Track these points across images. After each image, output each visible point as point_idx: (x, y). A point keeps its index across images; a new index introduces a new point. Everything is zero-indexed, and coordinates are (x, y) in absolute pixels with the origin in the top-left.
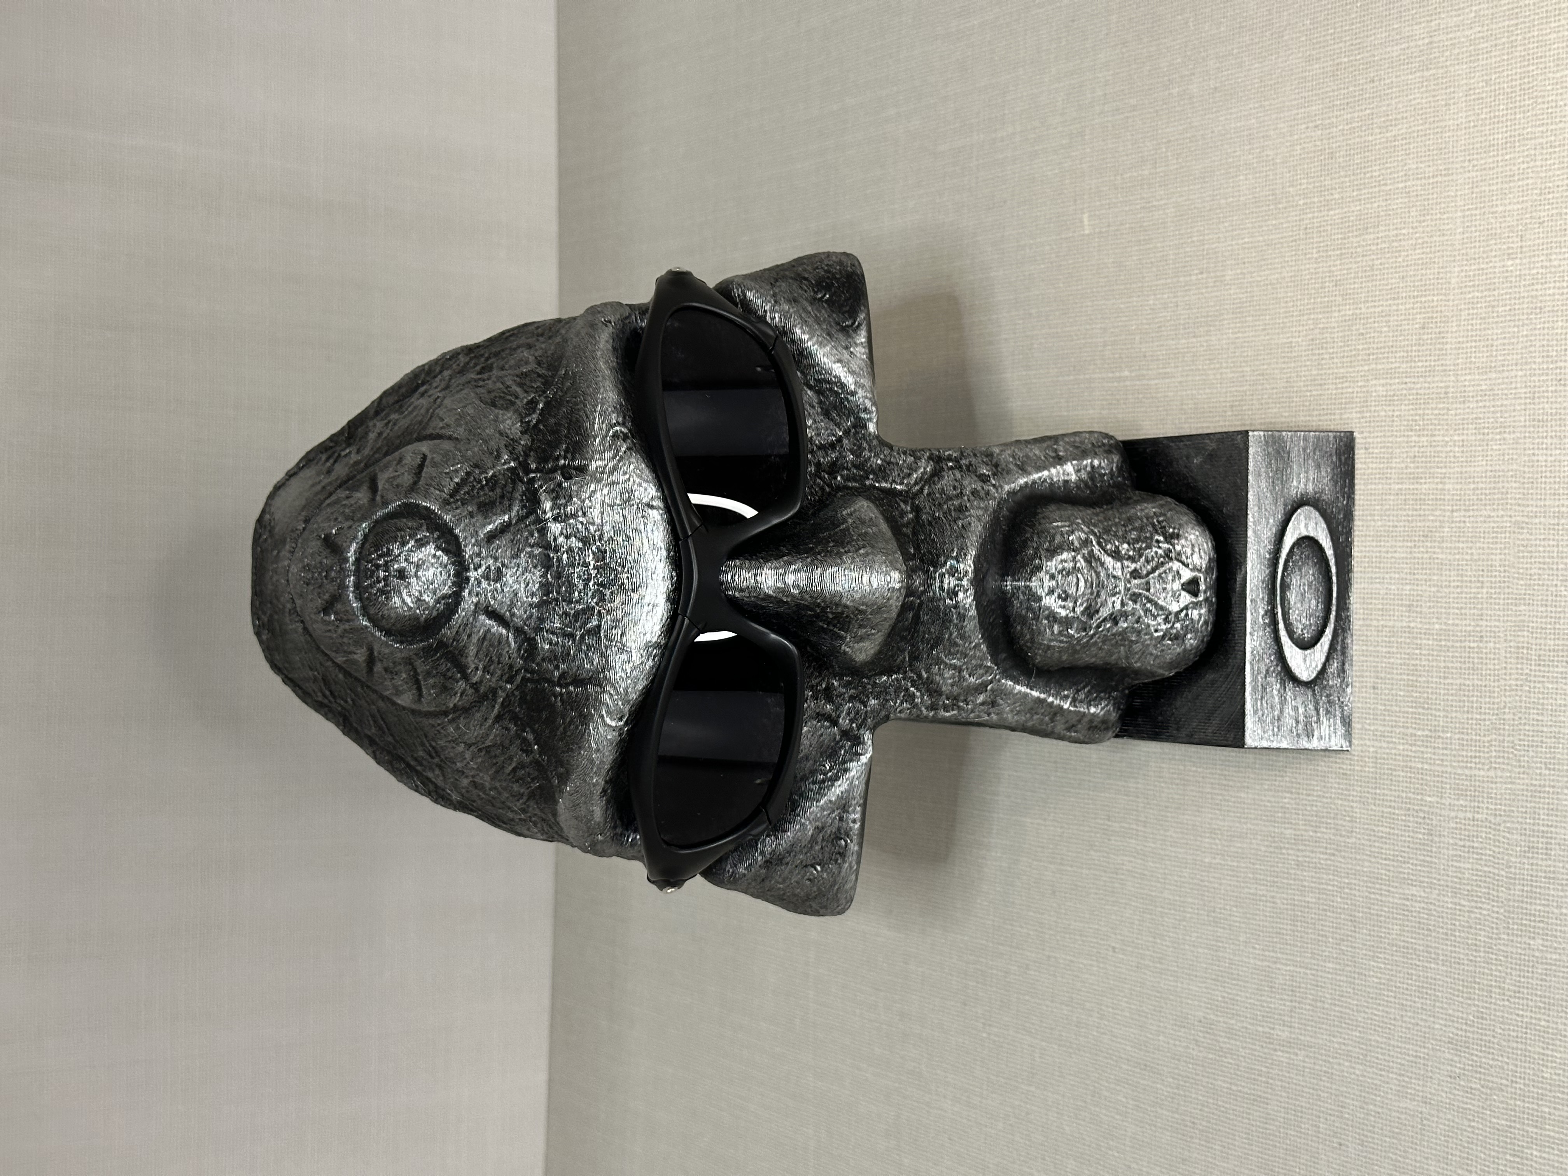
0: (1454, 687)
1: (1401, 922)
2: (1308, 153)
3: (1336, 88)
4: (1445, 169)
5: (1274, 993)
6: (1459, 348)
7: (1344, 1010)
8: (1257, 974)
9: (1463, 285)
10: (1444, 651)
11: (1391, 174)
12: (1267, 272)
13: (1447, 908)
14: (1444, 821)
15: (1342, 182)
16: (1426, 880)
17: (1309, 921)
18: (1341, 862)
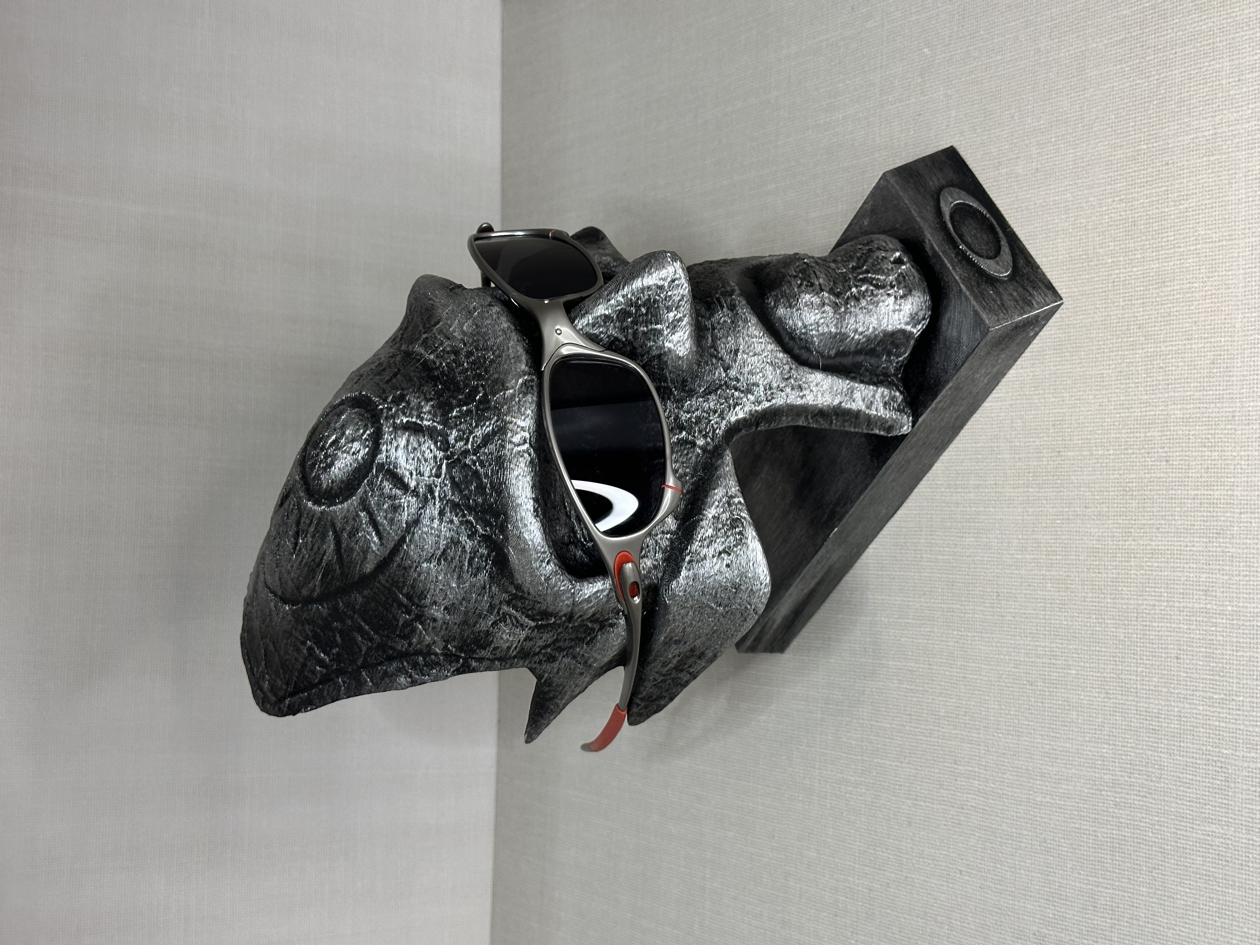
0: (1245, 659)
1: (1203, 854)
2: (1114, 221)
3: (1136, 169)
4: (1229, 235)
5: (1097, 911)
6: (1243, 380)
7: (1156, 927)
8: (1083, 896)
9: (1246, 329)
10: (1236, 629)
11: (1184, 238)
12: (1082, 317)
13: (1242, 843)
14: (1239, 770)
15: (1144, 245)
16: (1224, 819)
17: (1126, 852)
18: (1152, 803)
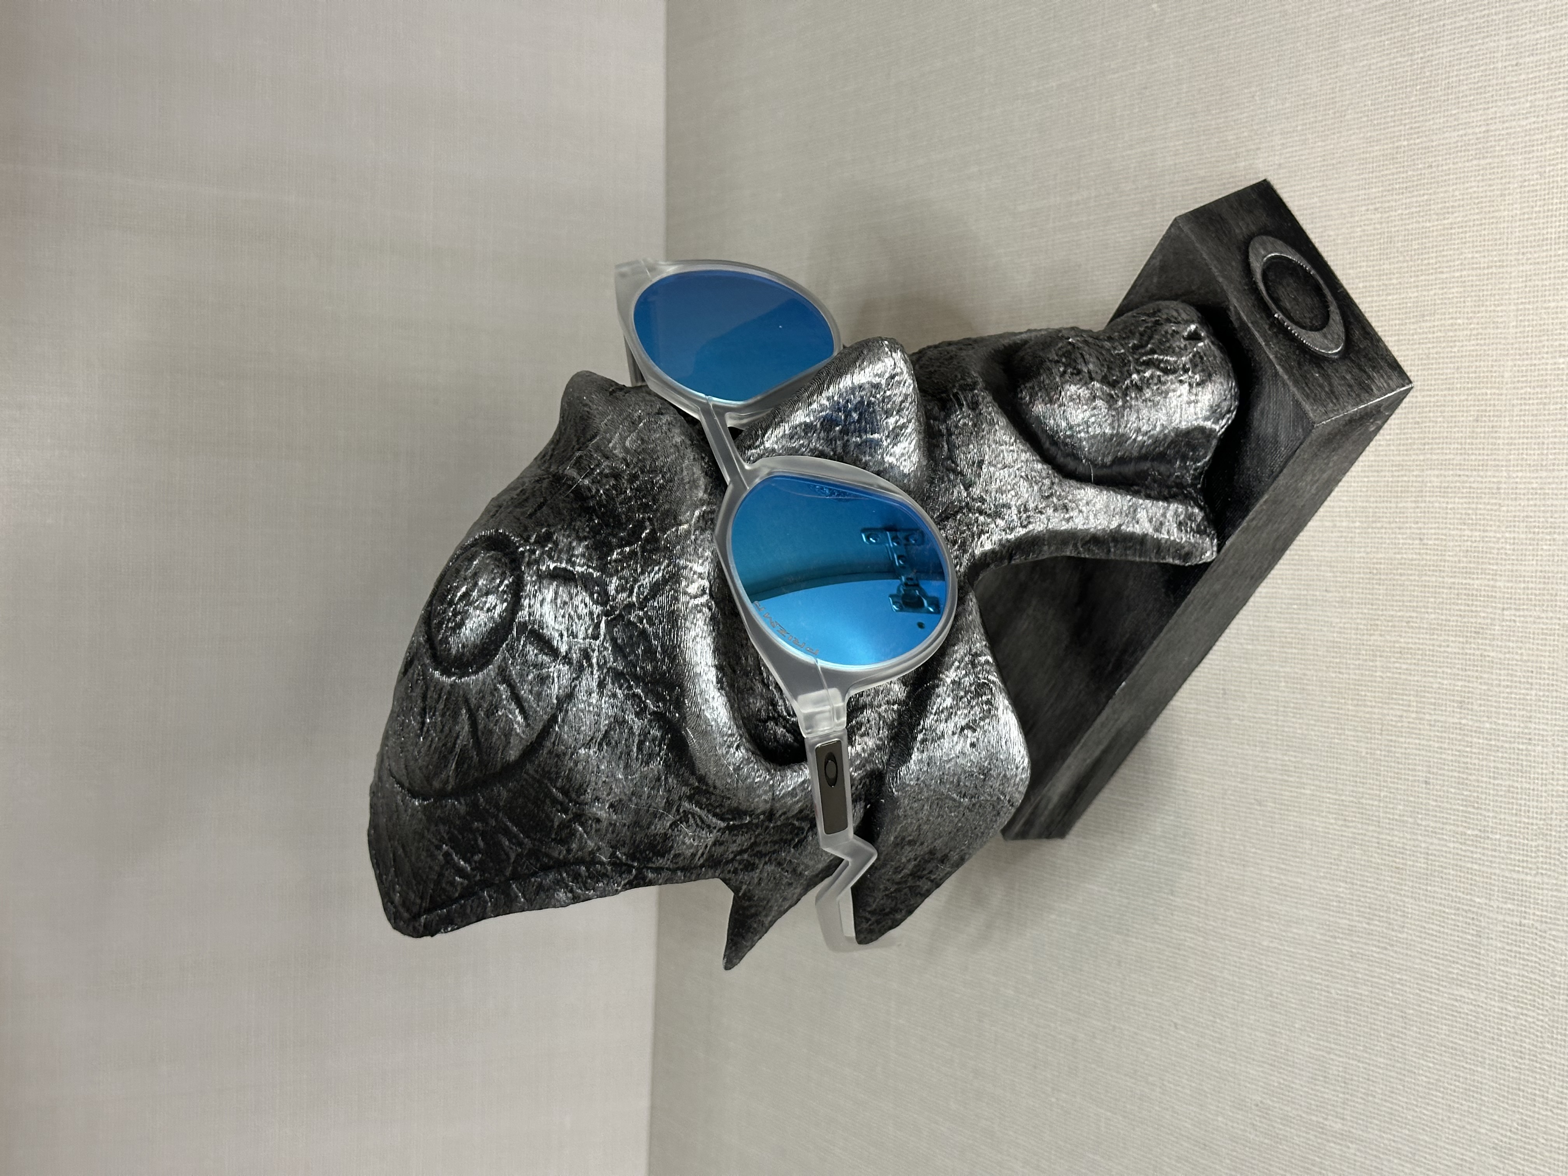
1: (1449, 1022)
2: (1367, 236)
3: (1395, 171)
4: (1500, 261)
5: (1329, 1083)
8: (1313, 1063)
9: (1516, 380)
10: (1494, 751)
11: (1447, 261)
13: (1495, 1012)
14: (1492, 923)
15: (1401, 268)
16: (1474, 982)
17: (1362, 1013)
18: (1392, 957)
